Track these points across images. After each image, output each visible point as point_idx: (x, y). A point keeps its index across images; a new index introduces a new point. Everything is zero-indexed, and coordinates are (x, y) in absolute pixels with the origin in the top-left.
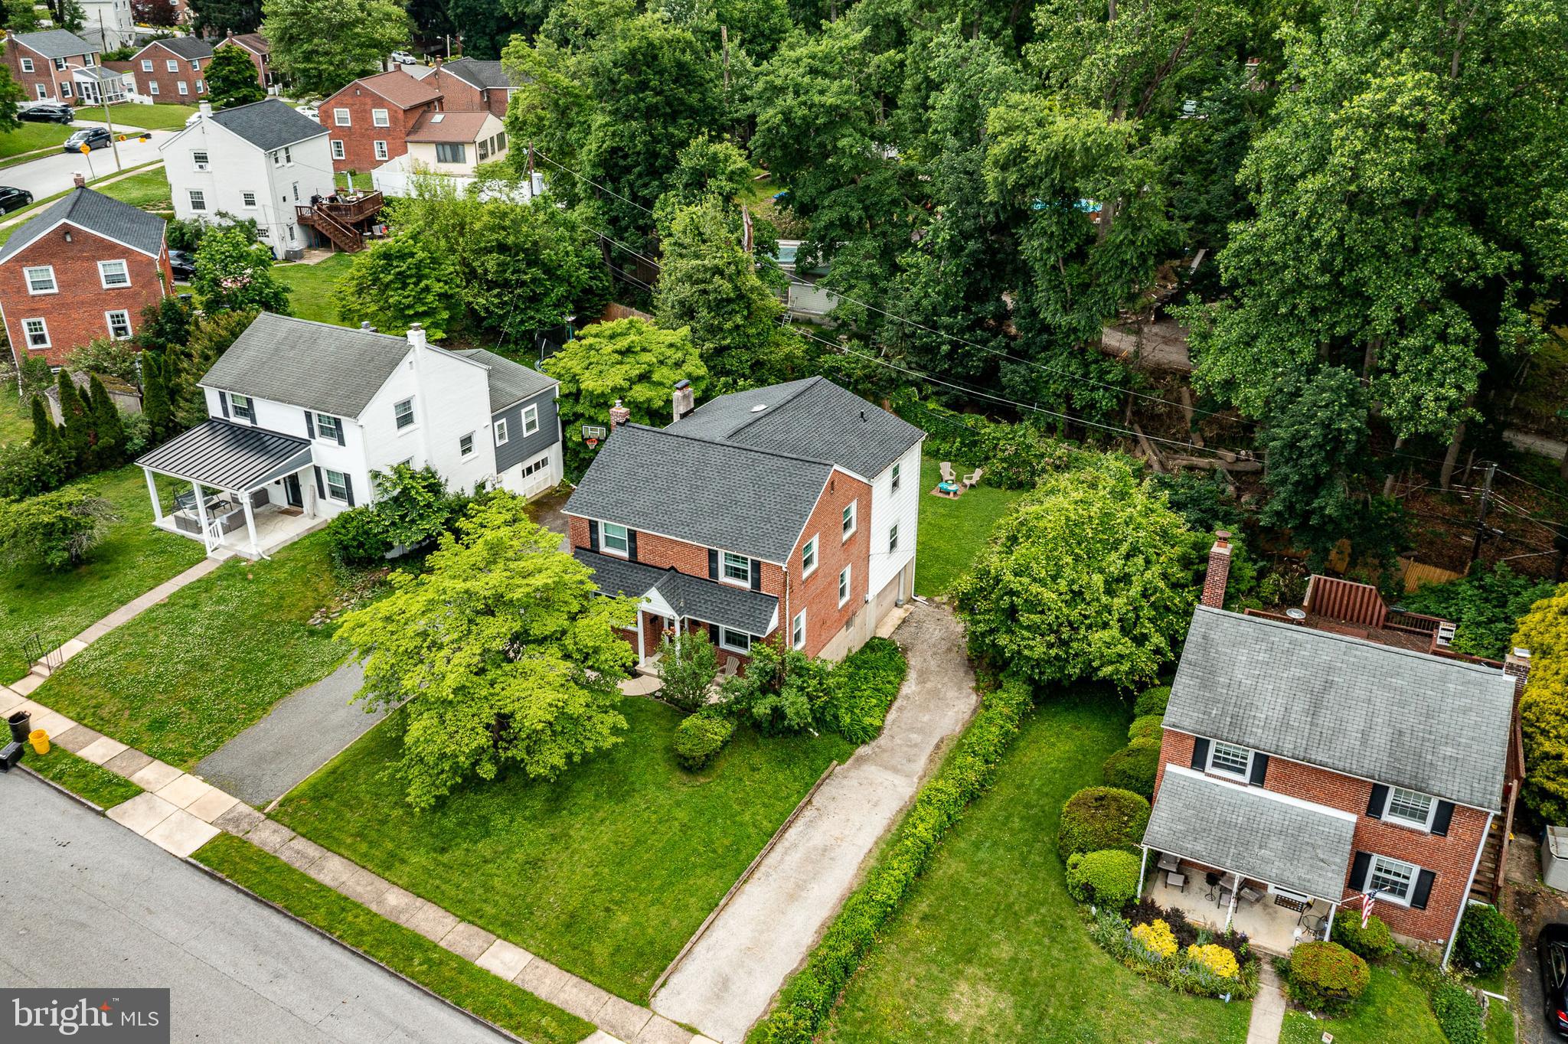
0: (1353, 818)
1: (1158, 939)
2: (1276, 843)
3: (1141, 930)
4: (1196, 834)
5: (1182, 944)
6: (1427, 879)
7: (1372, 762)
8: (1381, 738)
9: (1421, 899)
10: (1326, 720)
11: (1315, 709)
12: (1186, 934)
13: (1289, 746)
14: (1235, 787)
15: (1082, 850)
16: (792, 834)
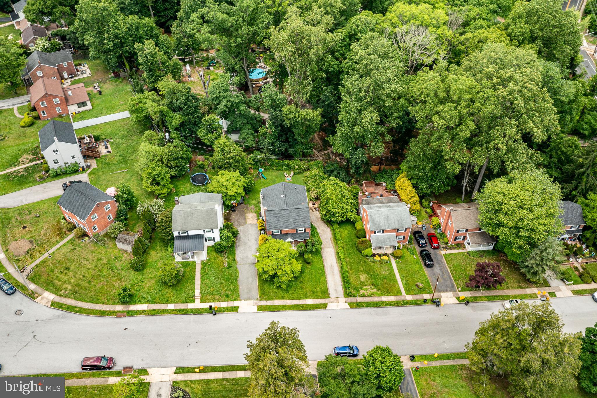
0: (395, 233)
1: (377, 258)
2: (388, 240)
3: (375, 258)
4: (378, 243)
5: (380, 257)
6: (404, 237)
7: (397, 227)
8: (396, 223)
9: (404, 239)
10: (389, 223)
11: (388, 222)
12: (380, 256)
13: (386, 228)
14: (381, 234)
15: (364, 250)
16: (325, 265)
